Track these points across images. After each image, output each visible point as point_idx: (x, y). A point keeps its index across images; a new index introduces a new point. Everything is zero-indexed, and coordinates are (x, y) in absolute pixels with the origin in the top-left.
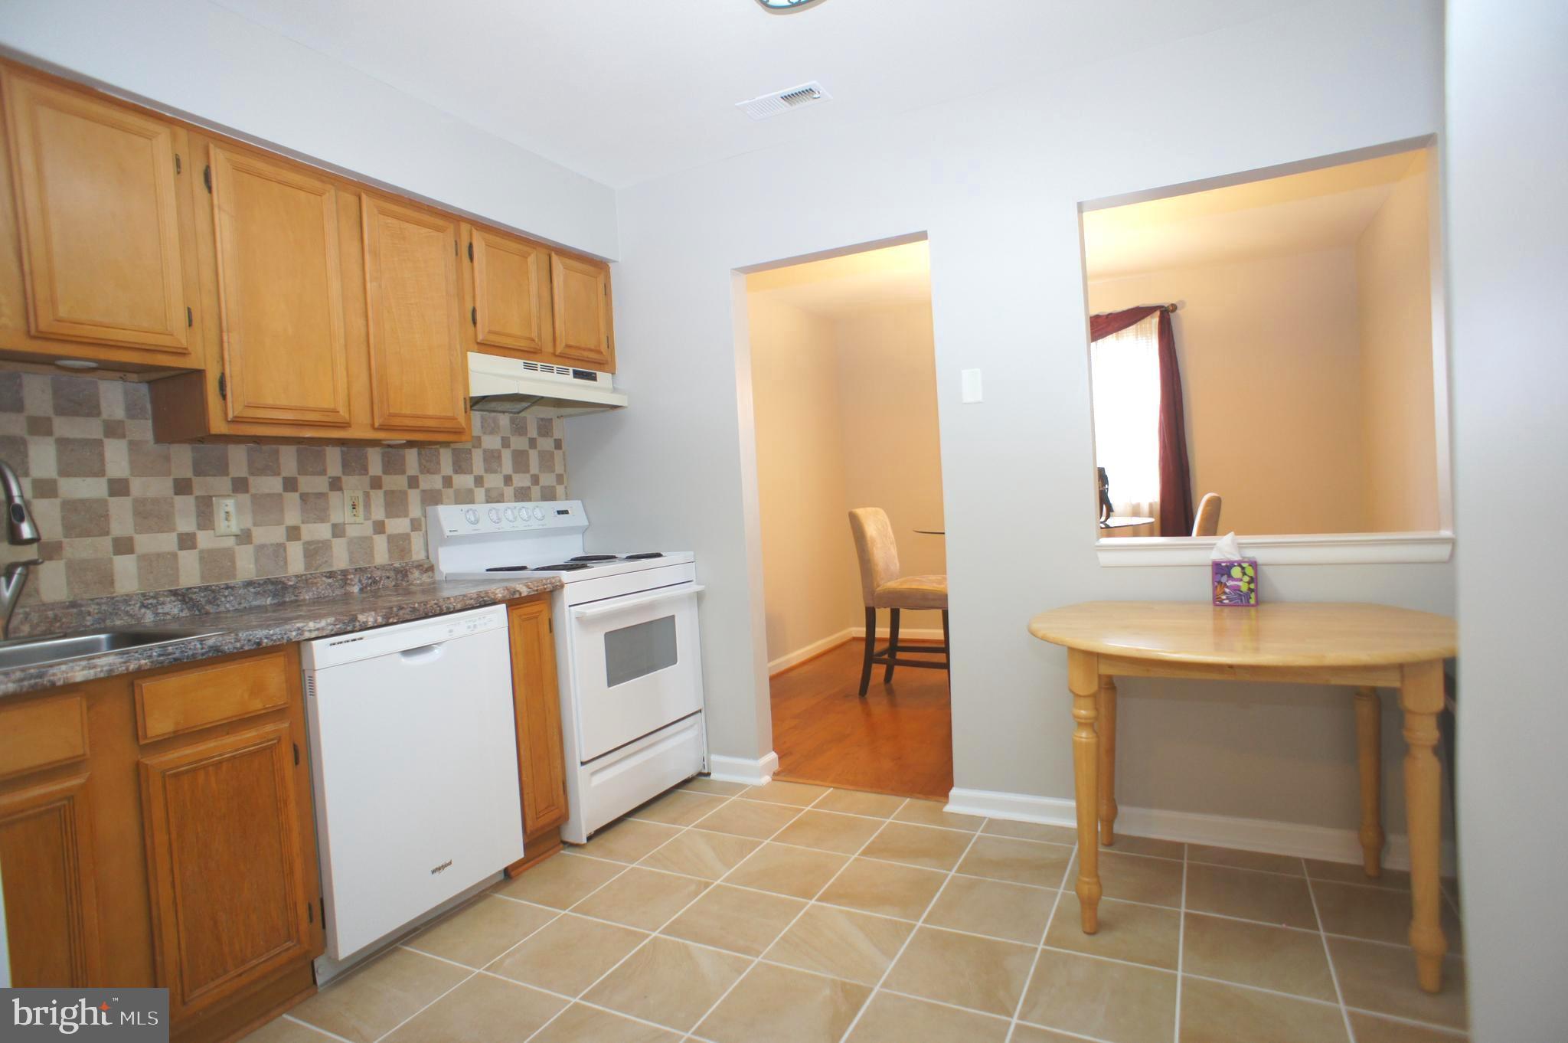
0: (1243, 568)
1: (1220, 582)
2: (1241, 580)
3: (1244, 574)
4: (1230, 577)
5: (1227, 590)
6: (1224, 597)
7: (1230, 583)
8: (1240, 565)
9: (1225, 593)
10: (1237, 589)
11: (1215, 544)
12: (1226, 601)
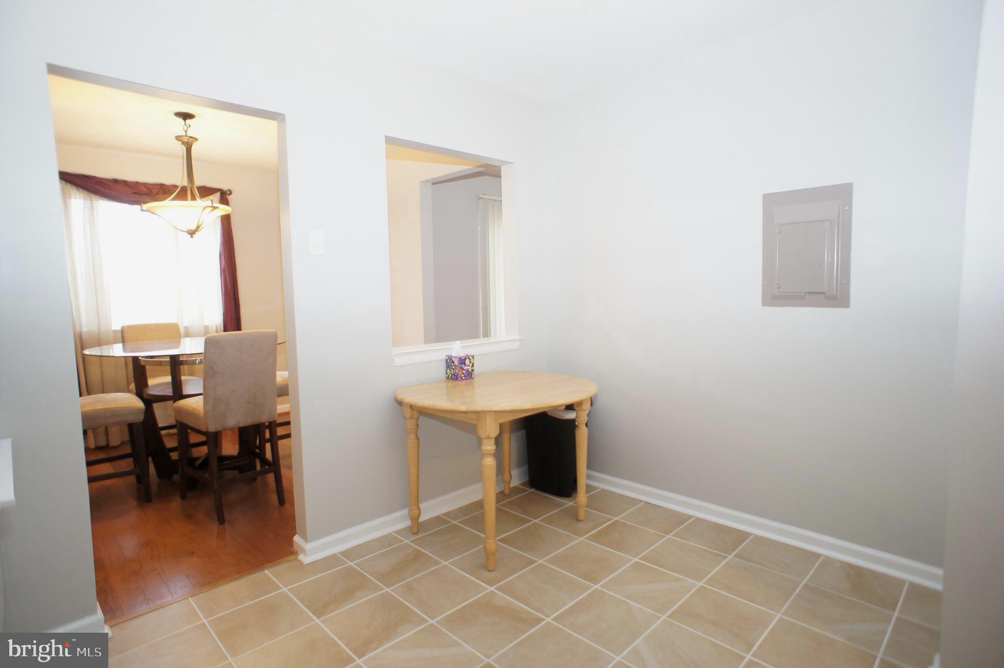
0: (470, 359)
1: (461, 368)
2: (469, 366)
3: (470, 362)
4: (465, 364)
5: (464, 372)
6: (463, 376)
7: (466, 368)
8: (469, 358)
9: (463, 373)
10: (468, 371)
11: (452, 348)
12: (464, 378)
